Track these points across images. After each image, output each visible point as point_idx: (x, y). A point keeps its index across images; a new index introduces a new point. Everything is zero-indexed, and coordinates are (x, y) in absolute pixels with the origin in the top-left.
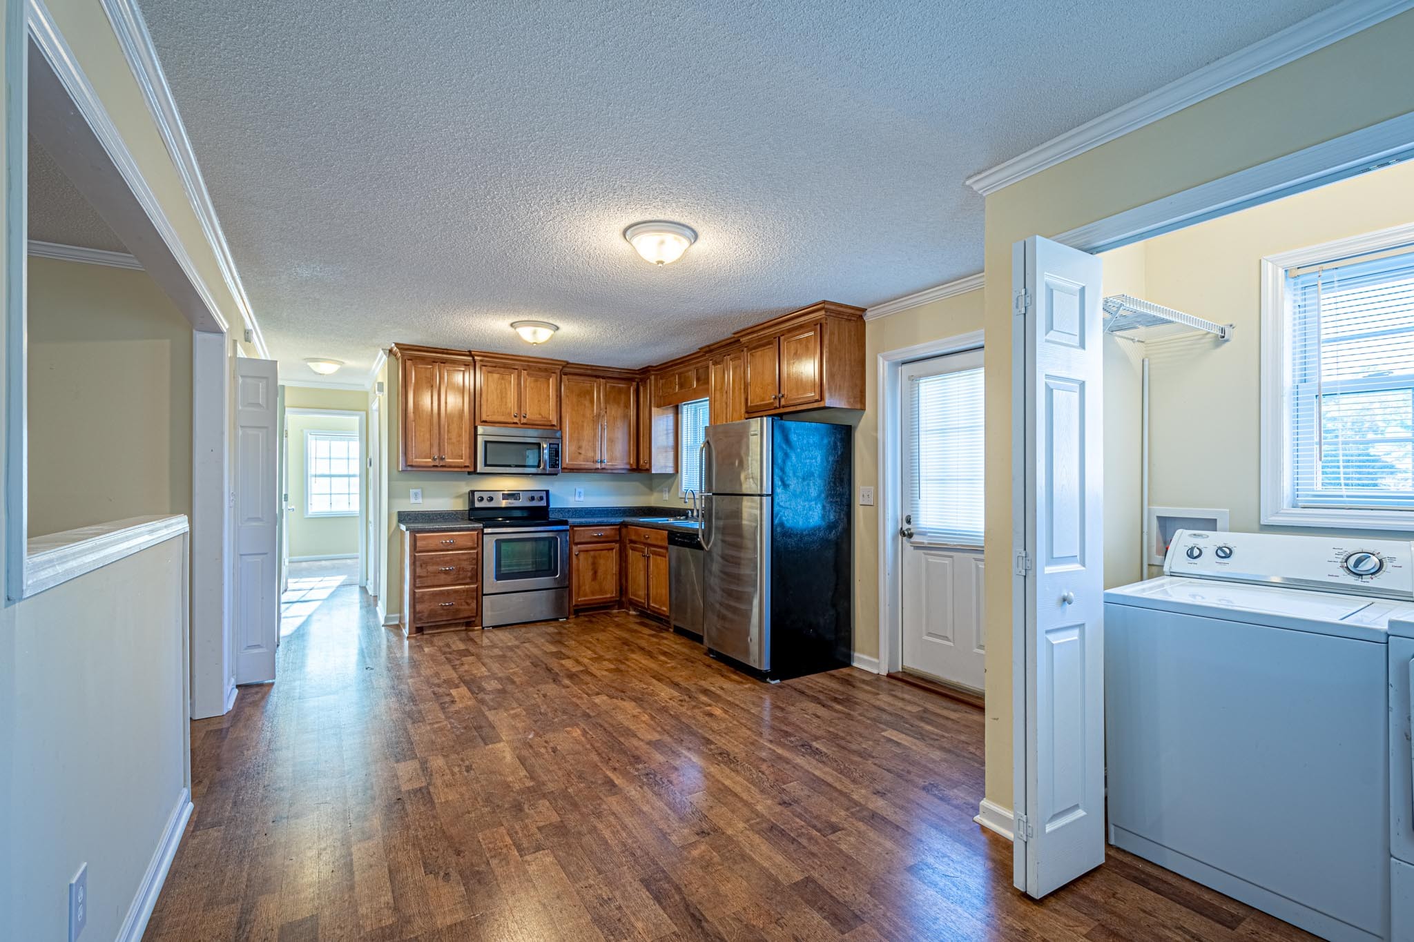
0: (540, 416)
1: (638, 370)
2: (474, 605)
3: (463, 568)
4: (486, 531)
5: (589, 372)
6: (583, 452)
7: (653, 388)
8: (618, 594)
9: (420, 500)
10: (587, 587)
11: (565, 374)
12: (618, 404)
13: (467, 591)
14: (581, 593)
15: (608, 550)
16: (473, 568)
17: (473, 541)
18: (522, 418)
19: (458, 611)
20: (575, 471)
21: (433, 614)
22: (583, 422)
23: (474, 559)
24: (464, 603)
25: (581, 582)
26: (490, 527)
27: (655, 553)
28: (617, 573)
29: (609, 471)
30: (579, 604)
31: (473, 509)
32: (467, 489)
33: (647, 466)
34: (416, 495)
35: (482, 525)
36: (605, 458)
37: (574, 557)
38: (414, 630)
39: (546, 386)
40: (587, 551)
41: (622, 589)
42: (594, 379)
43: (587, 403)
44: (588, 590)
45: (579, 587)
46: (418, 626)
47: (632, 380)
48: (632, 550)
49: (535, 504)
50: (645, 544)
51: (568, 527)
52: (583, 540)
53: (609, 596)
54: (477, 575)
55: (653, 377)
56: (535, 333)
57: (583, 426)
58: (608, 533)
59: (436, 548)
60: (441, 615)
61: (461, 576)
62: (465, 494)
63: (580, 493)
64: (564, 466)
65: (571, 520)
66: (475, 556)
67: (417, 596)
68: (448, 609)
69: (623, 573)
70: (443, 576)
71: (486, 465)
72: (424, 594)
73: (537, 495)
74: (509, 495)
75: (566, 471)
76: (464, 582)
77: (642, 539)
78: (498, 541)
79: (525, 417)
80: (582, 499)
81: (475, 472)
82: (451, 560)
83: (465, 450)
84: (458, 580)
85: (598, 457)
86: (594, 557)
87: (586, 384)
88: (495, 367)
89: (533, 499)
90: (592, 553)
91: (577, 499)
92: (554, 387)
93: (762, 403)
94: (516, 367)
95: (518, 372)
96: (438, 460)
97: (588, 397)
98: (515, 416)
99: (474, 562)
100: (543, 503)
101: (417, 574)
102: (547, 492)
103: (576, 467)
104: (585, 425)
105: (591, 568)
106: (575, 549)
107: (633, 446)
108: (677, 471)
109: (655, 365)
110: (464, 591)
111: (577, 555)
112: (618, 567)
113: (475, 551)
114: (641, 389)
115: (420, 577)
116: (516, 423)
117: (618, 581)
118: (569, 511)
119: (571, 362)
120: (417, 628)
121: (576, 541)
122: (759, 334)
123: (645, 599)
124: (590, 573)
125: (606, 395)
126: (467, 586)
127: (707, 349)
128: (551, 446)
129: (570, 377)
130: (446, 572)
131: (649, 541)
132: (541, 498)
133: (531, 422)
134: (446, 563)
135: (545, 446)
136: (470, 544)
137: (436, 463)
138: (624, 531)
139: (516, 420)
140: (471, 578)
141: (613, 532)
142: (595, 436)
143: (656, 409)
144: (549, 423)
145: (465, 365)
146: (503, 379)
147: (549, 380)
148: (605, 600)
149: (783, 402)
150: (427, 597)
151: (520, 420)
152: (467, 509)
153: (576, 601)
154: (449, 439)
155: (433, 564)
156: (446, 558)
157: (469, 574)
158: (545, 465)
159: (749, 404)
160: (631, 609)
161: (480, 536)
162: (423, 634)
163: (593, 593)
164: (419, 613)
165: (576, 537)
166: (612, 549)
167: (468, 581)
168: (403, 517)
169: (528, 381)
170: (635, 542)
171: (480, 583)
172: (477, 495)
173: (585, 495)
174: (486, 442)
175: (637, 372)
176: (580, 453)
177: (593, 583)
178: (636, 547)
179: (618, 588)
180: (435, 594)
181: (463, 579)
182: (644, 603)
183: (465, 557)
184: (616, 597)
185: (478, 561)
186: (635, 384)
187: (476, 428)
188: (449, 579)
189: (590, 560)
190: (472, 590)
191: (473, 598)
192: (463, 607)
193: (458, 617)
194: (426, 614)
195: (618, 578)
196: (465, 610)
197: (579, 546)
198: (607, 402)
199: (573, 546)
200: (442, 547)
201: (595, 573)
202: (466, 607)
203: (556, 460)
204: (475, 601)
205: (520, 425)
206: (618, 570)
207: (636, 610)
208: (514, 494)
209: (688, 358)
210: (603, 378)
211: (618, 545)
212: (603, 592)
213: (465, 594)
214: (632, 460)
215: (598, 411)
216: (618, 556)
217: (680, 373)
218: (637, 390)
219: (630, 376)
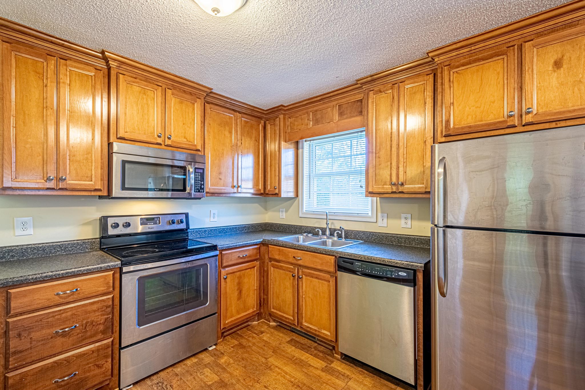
0: (185, 140)
1: (266, 111)
2: (108, 365)
3: (92, 323)
4: (125, 269)
5: (228, 105)
6: (223, 178)
7: (281, 126)
8: (259, 307)
9: (31, 231)
10: (233, 308)
11: (208, 103)
12: (251, 138)
13: (98, 350)
14: (228, 314)
15: (251, 268)
16: (106, 320)
17: (107, 284)
18: (166, 139)
19: (83, 382)
20: (216, 195)
22: (223, 150)
23: (109, 306)
24: (92, 368)
25: (228, 304)
26: (129, 264)
27: (307, 275)
28: (258, 288)
30: (226, 326)
31: (104, 237)
32: (98, 215)
33: (277, 191)
34: (24, 224)
35: (120, 262)
36: (240, 183)
37: (222, 280)
39: (191, 109)
40: (234, 273)
41: (263, 305)
42: (232, 112)
43: (227, 133)
44: (234, 311)
45: (227, 310)
47: (260, 118)
48: (274, 267)
50: (292, 264)
51: (217, 252)
52: (230, 263)
53: (251, 311)
54: (112, 326)
55: (282, 116)
57: (223, 153)
58: (251, 253)
59: (46, 304)
61: (89, 334)
62: (96, 220)
63: (214, 214)
64: (208, 191)
65: (217, 243)
66: (110, 303)
67: (10, 381)
68: (67, 384)
69: (262, 287)
70: (59, 341)
71: (124, 188)
72: (24, 374)
73: (176, 219)
74: (147, 219)
75: (208, 195)
76: (93, 340)
77: (291, 260)
78: (141, 280)
79: (169, 138)
80: (215, 220)
81: (109, 196)
82: (73, 315)
83: (96, 171)
84: (84, 340)
85: (235, 183)
86: (239, 278)
87: (225, 115)
88: (136, 78)
89: (173, 223)
90: (238, 273)
91: (212, 219)
92: (199, 113)
93: (482, 123)
94: (160, 84)
95: (162, 89)
96: (54, 182)
97: (227, 128)
98: (159, 137)
99: (109, 310)
100: (183, 226)
101: (12, 349)
102: (187, 215)
103: (217, 191)
104: (225, 152)
105: (236, 288)
106: (223, 271)
107: (262, 174)
108: (297, 196)
109: (286, 105)
110: (93, 352)
111: (225, 279)
112: (258, 282)
113: (110, 296)
114: (269, 127)
115: (18, 352)
116: (160, 144)
117: (258, 296)
118: (205, 231)
121: (224, 265)
122: (477, 47)
123: (293, 316)
124: (236, 294)
125: (242, 129)
126: (97, 344)
127: (369, 79)
128: (197, 171)
129: (212, 106)
130: (65, 334)
131: (300, 262)
132: (182, 222)
133: (175, 144)
134: (64, 322)
135: (191, 170)
136: (102, 289)
137: (53, 186)
138: (263, 249)
139: (159, 141)
140: (104, 332)
141: (255, 251)
142: (232, 163)
143: (285, 143)
144: (194, 148)
145: (96, 69)
146: (144, 94)
147: (194, 104)
148: (247, 316)
149: (529, 120)
150: (30, 378)
151: (164, 141)
152: (98, 236)
153: (225, 324)
154: (73, 156)
155: (43, 328)
156: (63, 315)
157: (101, 327)
158: (191, 189)
159: (452, 126)
160: (271, 320)
161: (117, 275)
163: (238, 313)
165: (224, 261)
166: (254, 267)
167: (100, 336)
169: (173, 101)
170: (278, 261)
171: (117, 335)
172: (110, 221)
173: (218, 216)
174: (124, 162)
175: (265, 112)
176: (220, 179)
177: (239, 302)
178: (281, 266)
179: (259, 303)
180: (44, 370)
181: (93, 336)
182: (294, 320)
183: (95, 307)
184: (257, 311)
185: (114, 308)
186: (262, 122)
187: (110, 145)
188: (69, 341)
189: (237, 281)
190: (106, 347)
191: (105, 357)
192: (92, 373)
195: (258, 293)
196: (95, 376)
197: (227, 269)
198: (242, 135)
199: (222, 270)
200: (57, 300)
201: (240, 292)
202: (97, 371)
203: (201, 185)
204: (110, 360)
205: (163, 147)
206: (258, 285)
207: (274, 321)
208: (153, 219)
209: (332, 94)
210: (239, 112)
211: (258, 263)
212: (246, 309)
213: (95, 354)
214: (261, 187)
215: (236, 141)
216: (258, 273)
217: (316, 111)
218: (265, 128)
219: (259, 114)
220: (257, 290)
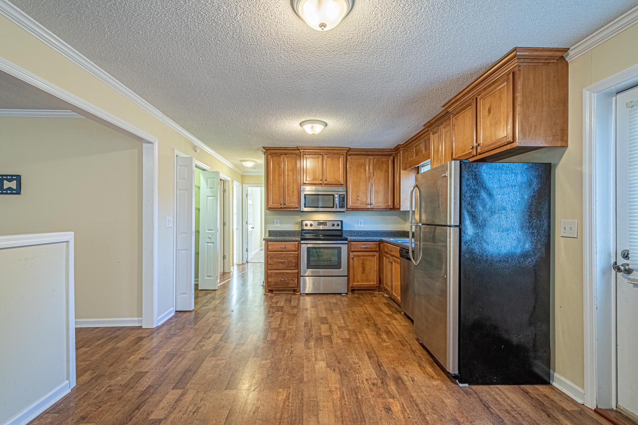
0: (334, 180)
1: (393, 149)
2: (296, 281)
3: (291, 261)
4: (302, 242)
5: (364, 153)
6: (360, 199)
7: (401, 158)
8: (378, 282)
9: (279, 225)
10: (359, 277)
11: (350, 155)
12: (382, 170)
13: (293, 273)
14: (355, 280)
15: (372, 256)
16: (295, 262)
17: (296, 247)
19: (288, 283)
20: (355, 210)
21: (276, 284)
23: (296, 257)
24: (291, 280)
25: (355, 274)
27: (395, 261)
28: (378, 270)
29: (376, 210)
30: (354, 286)
31: (303, 230)
32: (299, 220)
33: (398, 207)
34: (277, 222)
35: (301, 239)
36: (373, 202)
37: (351, 259)
38: (267, 291)
39: (337, 162)
40: (359, 256)
41: (380, 281)
42: (367, 156)
43: (362, 171)
44: (359, 279)
45: (354, 277)
46: (270, 289)
47: (390, 155)
48: (385, 257)
49: (335, 228)
50: (390, 254)
51: (347, 242)
52: (356, 250)
53: (372, 283)
54: (297, 265)
56: (312, 127)
57: (360, 184)
58: (372, 246)
59: (277, 250)
60: (280, 285)
61: (290, 265)
62: (298, 222)
64: (348, 207)
65: (349, 238)
66: (297, 255)
67: (269, 274)
68: (283, 282)
69: (380, 270)
70: (281, 265)
71: (305, 207)
72: (272, 273)
73: (336, 223)
74: (321, 223)
75: (350, 210)
76: (291, 268)
77: (389, 252)
78: (308, 248)
79: (326, 180)
80: (362, 226)
81: (300, 211)
82: (285, 256)
83: (295, 199)
84: (288, 267)
85: (369, 202)
86: (363, 260)
87: (362, 160)
88: (310, 154)
89: (334, 225)
90: (362, 257)
91: (359, 225)
92: (343, 162)
93: (463, 154)
95: (322, 156)
96: (283, 205)
97: (363, 167)
98: (321, 180)
99: (296, 258)
100: (339, 228)
101: (269, 263)
102: (342, 221)
103: (356, 207)
104: (361, 183)
105: (361, 266)
107: (391, 195)
109: (402, 144)
110: (291, 273)
111: (352, 258)
112: (378, 266)
113: (297, 253)
114: (396, 160)
115: (270, 264)
117: (378, 275)
119: (351, 147)
120: (269, 290)
121: (352, 250)
122: (461, 101)
123: (390, 289)
124: (361, 269)
125: (373, 165)
126: (292, 271)
127: (428, 125)
128: (341, 196)
129: (352, 156)
130: (282, 263)
131: (392, 253)
132: (338, 225)
133: (330, 183)
134: (282, 258)
135: (336, 196)
136: (294, 249)
137: (282, 206)
138: (382, 245)
139: (321, 182)
140: (295, 267)
141: (375, 246)
142: (366, 189)
143: (403, 171)
144: (339, 183)
147: (339, 159)
148: (369, 286)
149: (479, 151)
150: (273, 275)
151: (323, 182)
152: (299, 229)
153: (352, 284)
154: (288, 194)
155: (276, 258)
156: (282, 256)
157: (294, 265)
158: (337, 207)
159: (454, 157)
160: (385, 293)
161: (299, 245)
162: (273, 293)
163: (362, 281)
164: (269, 282)
165: (352, 248)
166: (374, 256)
167: (293, 268)
168: (271, 233)
169: (327, 161)
170: (386, 253)
171: (299, 270)
172: (305, 223)
173: (364, 223)
174: (305, 195)
176: (358, 200)
177: (363, 275)
178: (387, 256)
179: (378, 279)
180: (277, 274)
181: (291, 267)
182: (390, 291)
183: (291, 255)
184: (377, 284)
185: (298, 257)
186: (392, 157)
187: (300, 187)
188: (284, 266)
189: (361, 262)
190: (295, 273)
191: (295, 277)
192: (290, 282)
193: (287, 287)
194: (273, 284)
195: (378, 273)
197: (354, 253)
198: (374, 169)
199: (351, 253)
200: (280, 249)
201: (364, 269)
202: (292, 282)
203: (343, 204)
204: (297, 279)
205: (323, 185)
206: (378, 268)
207: (387, 294)
208: (324, 223)
209: (419, 134)
210: (372, 155)
211: (378, 254)
212: (368, 280)
213: (292, 275)
214: (390, 203)
215: (369, 175)
216: (378, 260)
217: (416, 146)
218: (393, 162)
219: (389, 153)
220: (376, 271)
